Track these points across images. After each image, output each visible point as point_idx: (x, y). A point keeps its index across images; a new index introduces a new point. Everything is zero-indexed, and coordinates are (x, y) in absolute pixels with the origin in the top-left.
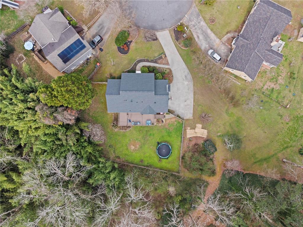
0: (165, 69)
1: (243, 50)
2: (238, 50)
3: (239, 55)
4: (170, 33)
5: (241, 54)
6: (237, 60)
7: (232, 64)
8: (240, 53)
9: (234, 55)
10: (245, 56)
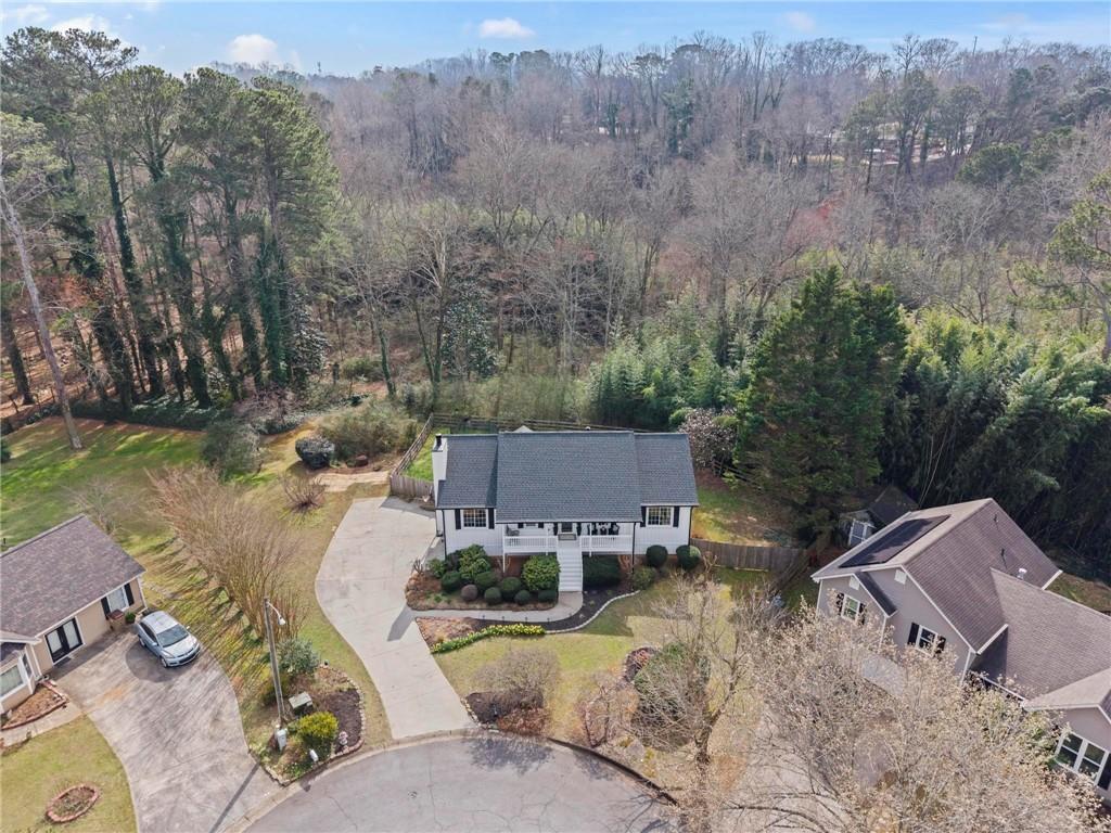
0: (442, 604)
1: (16, 600)
2: (38, 612)
3: (51, 587)
4: (386, 726)
5: (39, 588)
6: (74, 571)
7: (110, 566)
8: (35, 594)
9: (70, 603)
10: (25, 571)
